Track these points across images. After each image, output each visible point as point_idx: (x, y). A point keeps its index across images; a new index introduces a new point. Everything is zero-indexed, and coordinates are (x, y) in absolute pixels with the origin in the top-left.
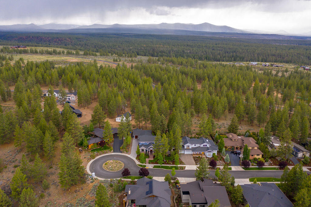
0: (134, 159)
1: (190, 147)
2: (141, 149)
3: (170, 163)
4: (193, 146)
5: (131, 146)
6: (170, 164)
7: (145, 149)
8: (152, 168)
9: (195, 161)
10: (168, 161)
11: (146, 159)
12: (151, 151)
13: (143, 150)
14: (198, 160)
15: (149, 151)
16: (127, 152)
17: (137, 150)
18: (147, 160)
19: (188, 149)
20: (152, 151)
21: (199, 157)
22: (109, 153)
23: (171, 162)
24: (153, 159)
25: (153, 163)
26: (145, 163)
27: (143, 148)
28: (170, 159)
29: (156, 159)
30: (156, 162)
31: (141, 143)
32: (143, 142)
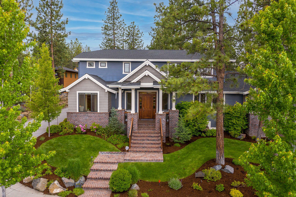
11: (101, 156)
18: (107, 161)
29: (190, 160)
30: (195, 185)
31: (88, 67)
32: (97, 65)
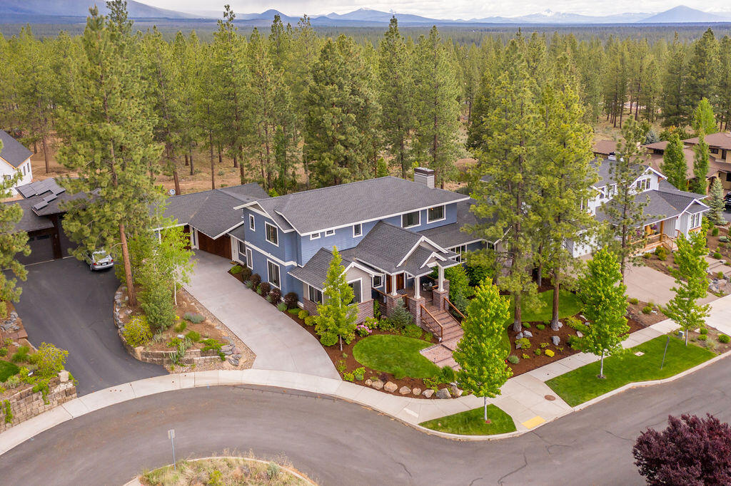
7: (365, 277)
8: (563, 406)
10: (576, 321)
22: (29, 416)
31: (311, 239)
32: (322, 234)
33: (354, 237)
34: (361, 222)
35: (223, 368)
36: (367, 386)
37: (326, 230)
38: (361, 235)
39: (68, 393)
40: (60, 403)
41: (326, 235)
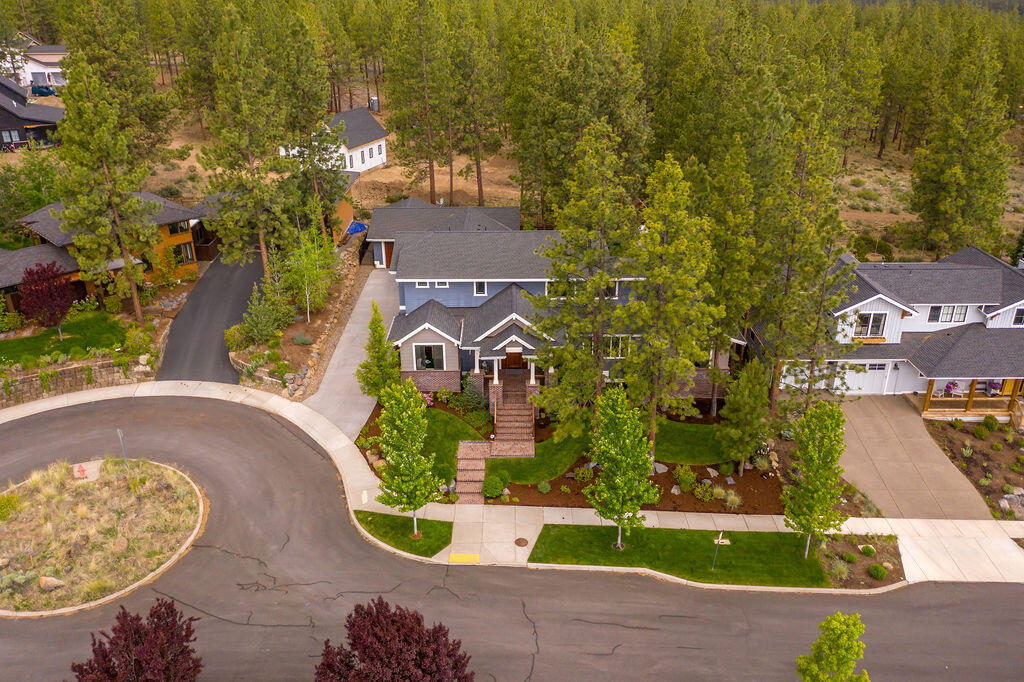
0: (340, 446)
1: (892, 334)
2: (409, 344)
3: (719, 491)
4: (919, 321)
5: (341, 322)
6: (720, 507)
7: (448, 343)
8: (520, 557)
9: (970, 466)
10: (685, 473)
11: (464, 448)
12: (514, 365)
13: (429, 357)
14: (987, 457)
15: (488, 367)
16: (283, 376)
17: (364, 357)
18: (471, 456)
19: (873, 351)
20: (524, 365)
21: (989, 423)
22: (110, 384)
23: (720, 481)
24: (527, 449)
25: (528, 496)
26: (449, 498)
27: (429, 333)
28: (716, 449)
29: (565, 453)
30: (564, 488)
31: (417, 286)
32: (432, 284)
33: (475, 295)
34: (486, 280)
35: (279, 394)
36: (365, 457)
37: (436, 281)
38: (486, 294)
39: (147, 374)
40: (139, 381)
41: (437, 286)
